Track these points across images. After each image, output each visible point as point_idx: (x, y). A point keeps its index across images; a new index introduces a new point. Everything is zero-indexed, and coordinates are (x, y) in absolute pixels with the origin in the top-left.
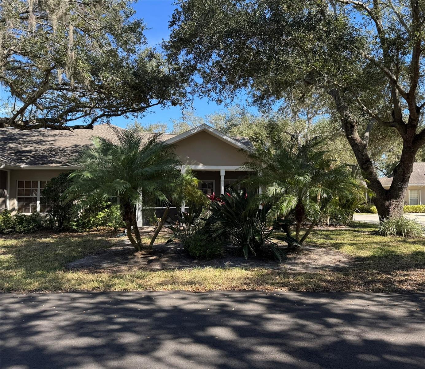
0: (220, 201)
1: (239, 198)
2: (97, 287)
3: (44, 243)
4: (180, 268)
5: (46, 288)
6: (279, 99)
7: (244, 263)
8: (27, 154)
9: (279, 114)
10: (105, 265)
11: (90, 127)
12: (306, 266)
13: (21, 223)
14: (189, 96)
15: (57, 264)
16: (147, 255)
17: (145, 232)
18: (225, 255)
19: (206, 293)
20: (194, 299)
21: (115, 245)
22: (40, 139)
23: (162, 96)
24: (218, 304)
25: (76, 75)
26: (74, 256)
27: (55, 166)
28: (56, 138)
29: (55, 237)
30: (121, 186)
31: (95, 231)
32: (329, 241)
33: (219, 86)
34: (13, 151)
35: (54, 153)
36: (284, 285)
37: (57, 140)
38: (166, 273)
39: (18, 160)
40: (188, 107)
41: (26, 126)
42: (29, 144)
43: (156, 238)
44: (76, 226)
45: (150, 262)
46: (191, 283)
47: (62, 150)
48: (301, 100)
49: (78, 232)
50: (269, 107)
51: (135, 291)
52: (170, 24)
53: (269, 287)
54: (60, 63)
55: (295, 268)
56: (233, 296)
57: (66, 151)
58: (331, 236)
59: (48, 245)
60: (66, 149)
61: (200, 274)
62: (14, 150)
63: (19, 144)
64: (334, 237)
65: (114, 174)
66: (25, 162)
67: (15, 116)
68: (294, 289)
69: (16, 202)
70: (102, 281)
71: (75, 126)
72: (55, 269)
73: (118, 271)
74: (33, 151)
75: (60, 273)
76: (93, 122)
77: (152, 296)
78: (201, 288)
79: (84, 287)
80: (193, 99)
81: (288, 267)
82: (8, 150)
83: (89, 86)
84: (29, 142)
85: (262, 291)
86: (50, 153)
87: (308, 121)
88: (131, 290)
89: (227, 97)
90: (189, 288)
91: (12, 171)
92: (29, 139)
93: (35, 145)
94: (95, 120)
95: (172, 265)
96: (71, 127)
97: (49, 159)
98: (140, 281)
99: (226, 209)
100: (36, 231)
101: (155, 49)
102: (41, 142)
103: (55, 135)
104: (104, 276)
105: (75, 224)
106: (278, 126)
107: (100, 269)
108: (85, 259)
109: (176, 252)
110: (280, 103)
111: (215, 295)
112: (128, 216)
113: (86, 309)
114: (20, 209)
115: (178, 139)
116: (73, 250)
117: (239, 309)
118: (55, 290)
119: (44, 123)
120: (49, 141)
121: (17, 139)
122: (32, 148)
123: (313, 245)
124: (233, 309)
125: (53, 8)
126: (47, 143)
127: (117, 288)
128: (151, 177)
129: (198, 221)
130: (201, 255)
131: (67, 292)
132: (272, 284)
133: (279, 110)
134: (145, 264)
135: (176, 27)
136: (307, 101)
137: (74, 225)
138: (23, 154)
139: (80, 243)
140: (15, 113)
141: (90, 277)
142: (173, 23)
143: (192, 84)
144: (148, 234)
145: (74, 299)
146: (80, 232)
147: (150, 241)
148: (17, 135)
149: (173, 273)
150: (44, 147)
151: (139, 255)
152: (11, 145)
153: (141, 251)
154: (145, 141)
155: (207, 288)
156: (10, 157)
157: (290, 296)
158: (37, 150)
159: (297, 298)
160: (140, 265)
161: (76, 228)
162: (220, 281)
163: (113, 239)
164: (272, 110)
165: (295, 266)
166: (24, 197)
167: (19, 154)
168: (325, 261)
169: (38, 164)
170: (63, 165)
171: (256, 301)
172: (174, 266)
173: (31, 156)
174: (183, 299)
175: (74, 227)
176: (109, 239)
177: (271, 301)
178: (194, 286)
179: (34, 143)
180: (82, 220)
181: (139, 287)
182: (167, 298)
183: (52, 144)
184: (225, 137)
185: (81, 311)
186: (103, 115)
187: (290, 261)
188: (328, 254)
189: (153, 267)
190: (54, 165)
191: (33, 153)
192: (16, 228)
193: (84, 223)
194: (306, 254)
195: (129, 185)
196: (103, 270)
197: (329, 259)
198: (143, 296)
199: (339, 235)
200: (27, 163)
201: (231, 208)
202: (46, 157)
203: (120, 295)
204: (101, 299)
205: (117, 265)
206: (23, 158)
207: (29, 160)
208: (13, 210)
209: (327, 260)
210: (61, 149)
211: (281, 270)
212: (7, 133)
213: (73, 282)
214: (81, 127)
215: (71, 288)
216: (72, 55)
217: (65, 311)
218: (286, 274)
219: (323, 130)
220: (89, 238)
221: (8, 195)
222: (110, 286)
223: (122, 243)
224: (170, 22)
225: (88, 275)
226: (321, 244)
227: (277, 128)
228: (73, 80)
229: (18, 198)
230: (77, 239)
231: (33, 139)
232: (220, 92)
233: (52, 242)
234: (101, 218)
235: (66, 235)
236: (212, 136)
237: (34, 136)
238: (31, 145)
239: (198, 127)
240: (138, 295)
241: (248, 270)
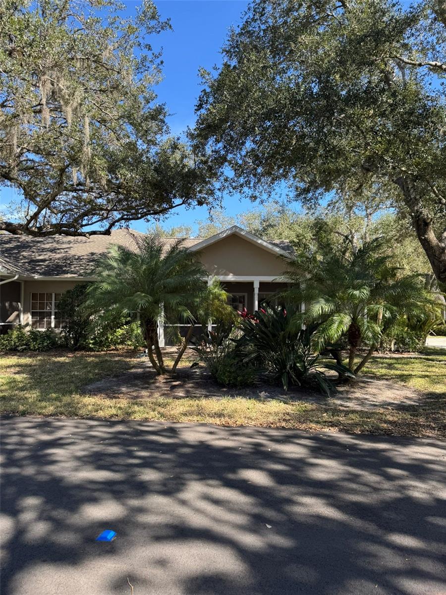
0: (253, 319)
1: (277, 316)
2: (115, 415)
3: (59, 362)
4: (206, 397)
5: (62, 414)
6: (329, 192)
7: (282, 395)
8: (41, 263)
9: (329, 210)
10: (124, 389)
11: (107, 232)
12: (361, 402)
13: (35, 339)
14: (218, 193)
15: (72, 387)
16: (170, 380)
17: (167, 353)
18: (259, 384)
19: (237, 428)
20: (223, 434)
21: (134, 367)
22: (54, 246)
23: (187, 195)
24: (252, 442)
25: (92, 174)
26: (91, 379)
27: (70, 277)
28: (71, 245)
29: (70, 355)
30: (142, 300)
31: (113, 350)
32: (393, 372)
33: (253, 180)
34: (27, 261)
35: (69, 262)
36: (333, 425)
37: (72, 247)
38: (191, 402)
39: (31, 270)
40: (216, 206)
41: (40, 233)
42: (43, 252)
43: (179, 361)
44: (93, 344)
45: (173, 387)
46: (220, 415)
47: (77, 259)
48: (358, 192)
49: (94, 351)
50: (315, 202)
51: (157, 421)
52: (196, 108)
53: (313, 425)
54: (75, 160)
55: (348, 404)
56: (269, 434)
57: (81, 259)
58: (396, 365)
59: (63, 364)
60: (81, 258)
61: (230, 405)
62: (28, 259)
63: (33, 252)
64: (399, 366)
65: (135, 286)
66: (39, 273)
67: (29, 222)
68: (346, 431)
69: (30, 317)
70: (120, 408)
71: (92, 232)
72: (71, 393)
73: (137, 397)
74: (47, 260)
75: (76, 397)
76: (110, 227)
77: (176, 428)
78: (231, 422)
79: (101, 414)
80: (222, 197)
81: (339, 402)
82: (21, 259)
83: (105, 186)
84: (43, 250)
85: (305, 430)
86: (64, 263)
87: (368, 217)
88: (152, 420)
89: (263, 192)
90: (217, 421)
91: (26, 282)
92: (43, 246)
93: (49, 254)
94: (112, 225)
95: (198, 392)
96: (87, 233)
97: (64, 269)
98: (162, 410)
99: (260, 329)
100: (50, 349)
101: (178, 139)
102: (55, 249)
103: (69, 242)
104: (123, 402)
105: (92, 342)
106: (328, 225)
107: (119, 394)
108: (102, 382)
109: (202, 377)
110: (330, 196)
111: (247, 431)
112: (149, 334)
113: (104, 439)
114: (34, 324)
115: (204, 245)
116: (90, 372)
117: (275, 449)
118: (71, 416)
119: (59, 229)
120: (63, 249)
121: (31, 247)
122: (46, 257)
123: (372, 376)
124: (270, 450)
126: (62, 250)
127: (138, 417)
128: (175, 290)
129: (227, 342)
130: (231, 382)
131: (84, 419)
132: (318, 422)
133: (329, 205)
134: (168, 390)
135: (203, 111)
136: (366, 193)
137: (90, 343)
138: (37, 264)
139: (97, 363)
140: (28, 218)
141: (108, 402)
142: (200, 107)
143: (222, 178)
144: (171, 356)
145: (91, 427)
146: (97, 352)
147: (173, 363)
148: (30, 243)
149: (198, 402)
150: (58, 256)
151: (161, 379)
152: (25, 254)
153: (163, 375)
154: (167, 248)
155: (237, 423)
156: (24, 266)
157: (340, 438)
158: (51, 259)
159: (350, 442)
160: (162, 390)
161: (93, 346)
162: (253, 415)
163: (133, 359)
164: (319, 205)
165: (347, 402)
166: (38, 311)
167: (33, 262)
168: (387, 397)
169: (53, 275)
170: (79, 276)
171: (298, 441)
172: (199, 394)
173: (45, 266)
174: (211, 433)
175: (90, 345)
176: (128, 360)
177: (316, 443)
178: (223, 419)
179: (48, 251)
180: (99, 338)
181: (161, 417)
182: (191, 431)
183: (67, 251)
184: (260, 241)
185: (98, 441)
186: (122, 218)
187: (341, 396)
188: (392, 388)
189: (176, 394)
190: (69, 275)
191: (47, 262)
192: (29, 345)
193: (101, 341)
194: (362, 388)
195: (151, 299)
196: (122, 395)
197: (393, 395)
198: (166, 427)
199: (407, 364)
200: (41, 274)
201: (266, 327)
202: (61, 267)
203: (140, 425)
204: (120, 428)
205: (137, 390)
206: (37, 268)
207: (43, 270)
208: (27, 325)
209: (390, 396)
210: (77, 257)
211: (329, 406)
212: (21, 240)
213: (90, 408)
214: (98, 233)
215: (88, 415)
217: (82, 440)
218: (335, 411)
219: (387, 229)
220: (107, 358)
221: (22, 309)
222: (129, 414)
223: (142, 365)
224: (196, 105)
225: (105, 400)
226: (383, 376)
227: (325, 228)
228: (88, 180)
229: (32, 312)
230: (94, 358)
231: (47, 246)
232: (254, 186)
233: (67, 361)
234: (120, 335)
235: (83, 354)
236: (244, 240)
237: (48, 243)
238: (45, 253)
239: (227, 230)
240: (160, 425)
241: (287, 404)
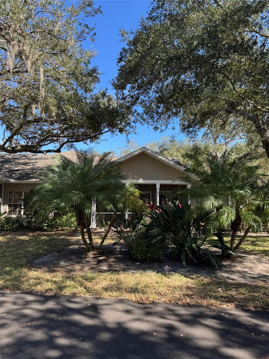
0: (157, 209)
1: (176, 208)
2: (50, 290)
3: (21, 240)
4: (124, 270)
5: (7, 288)
6: (203, 127)
7: (181, 268)
8: (16, 172)
9: (203, 139)
10: (62, 263)
11: (58, 151)
12: (243, 274)
13: (7, 223)
14: (133, 124)
15: (24, 261)
16: (97, 256)
17: (98, 233)
18: (163, 259)
19: (150, 306)
20: (138, 313)
21: (73, 244)
22: (26, 161)
23: (112, 125)
24: (164, 324)
25: (46, 109)
26: (40, 253)
27: (35, 181)
28: (37, 161)
29: (30, 235)
30: (76, 197)
31: (60, 230)
32: (257, 248)
33: (156, 117)
34: (7, 170)
35: (35, 171)
36: (229, 300)
37: (37, 162)
38: (112, 276)
39: (9, 176)
40: (132, 132)
41: (14, 150)
42: (19, 165)
43: (105, 239)
44: (46, 226)
45: (99, 262)
46: (134, 290)
47: (40, 169)
48: (223, 126)
49: (47, 231)
50: (195, 134)
51: (83, 296)
52: (118, 60)
53: (213, 301)
54: (35, 100)
55: (233, 277)
56: (178, 312)
57: (43, 170)
58: (257, 242)
59: (23, 241)
60: (43, 169)
61: (143, 279)
62: (8, 169)
63: (12, 165)
64: (260, 243)
65: (72, 187)
66: (14, 178)
67: (5, 143)
68: (242, 307)
69: (8, 207)
70: (55, 282)
71: (48, 150)
72: (22, 266)
73: (71, 271)
74: (21, 170)
75: (25, 270)
76: (60, 147)
77: (98, 305)
78: (144, 297)
79: (39, 288)
80: (135, 127)
81: (225, 275)
82: (4, 169)
83: (55, 117)
84: (19, 164)
85: (207, 307)
86: (32, 172)
87: (226, 145)
88: (79, 295)
89: (163, 125)
90: (133, 297)
91: (5, 184)
92: (19, 161)
93: (22, 166)
94: (62, 146)
95: (118, 266)
96: (45, 151)
97: (31, 176)
98: (89, 284)
99: (163, 217)
100: (18, 229)
101: (107, 90)
102: (27, 163)
103: (36, 159)
104: (59, 276)
105: (46, 225)
106: (201, 149)
107: (58, 267)
108: (48, 256)
109: (121, 253)
110: (203, 130)
111: (159, 309)
112: (82, 221)
113: (33, 319)
114: (10, 212)
115: (123, 159)
116: (40, 248)
117: (188, 334)
118: (14, 290)
120: (32, 163)
121: (11, 162)
122: (20, 168)
123: (243, 252)
124: (182, 335)
125: (28, 56)
126: (31, 164)
127: (67, 292)
128: (101, 189)
129: (139, 227)
130: (143, 258)
131: (24, 293)
132: (216, 298)
133: (204, 136)
134: (95, 264)
135: (123, 63)
136: (227, 128)
137: (45, 226)
138: (14, 172)
139: (47, 241)
140: (5, 141)
141: (48, 276)
142: (120, 60)
143: (135, 114)
144: (100, 234)
145: (27, 303)
146: (49, 232)
147: (100, 241)
148: (11, 159)
149: (118, 276)
150: (28, 167)
151: (91, 254)
152: (6, 166)
153: (92, 251)
154: (96, 160)
155: (150, 299)
156: (4, 174)
157: (239, 316)
158: (23, 169)
159: (250, 322)
160: (91, 265)
161: (46, 228)
162: (162, 290)
163: (73, 238)
164: (197, 135)
165: (232, 274)
166: (13, 203)
167: (11, 171)
168: (261, 270)
169: (23, 179)
170: (40, 180)
171: (205, 322)
172: (119, 268)
173: (18, 173)
174: (128, 312)
175: (45, 227)
176: (69, 238)
177: (221, 324)
178: (137, 295)
179: (22, 164)
180: (50, 222)
181: (87, 292)
182: (111, 308)
183: (34, 165)
184: (160, 157)
185: (27, 322)
186: (68, 141)
187: (226, 269)
188: (261, 262)
189: (101, 268)
190: (34, 180)
191: (20, 172)
192: (4, 227)
193: (52, 225)
194: (240, 262)
195: (82, 195)
196: (59, 269)
197: (264, 268)
198: (89, 305)
199: (265, 241)
200: (15, 179)
201: (168, 216)
202: (29, 174)
203: (69, 301)
204: (51, 305)
205: (71, 264)
206: (13, 175)
207: (17, 176)
208: (5, 213)
209: (262, 269)
210: (40, 168)
211: (219, 279)
212: (5, 157)
213: (32, 281)
214: (52, 151)
215: (28, 289)
216: (43, 93)
217: (13, 320)
218: (227, 286)
219: (240, 151)
220: (55, 237)
221: (2, 202)
222: (61, 288)
223: (79, 242)
224: (118, 59)
225: (46, 274)
226: (251, 251)
227: (199, 151)
228: (43, 114)
229: (9, 204)
230: (45, 237)
231: (22, 161)
232: (157, 121)
233: (27, 239)
234: (65, 220)
235: (39, 234)
236: (149, 156)
237: (22, 159)
238: (20, 166)
239: (139, 149)
240: (85, 302)
241: (187, 277)
